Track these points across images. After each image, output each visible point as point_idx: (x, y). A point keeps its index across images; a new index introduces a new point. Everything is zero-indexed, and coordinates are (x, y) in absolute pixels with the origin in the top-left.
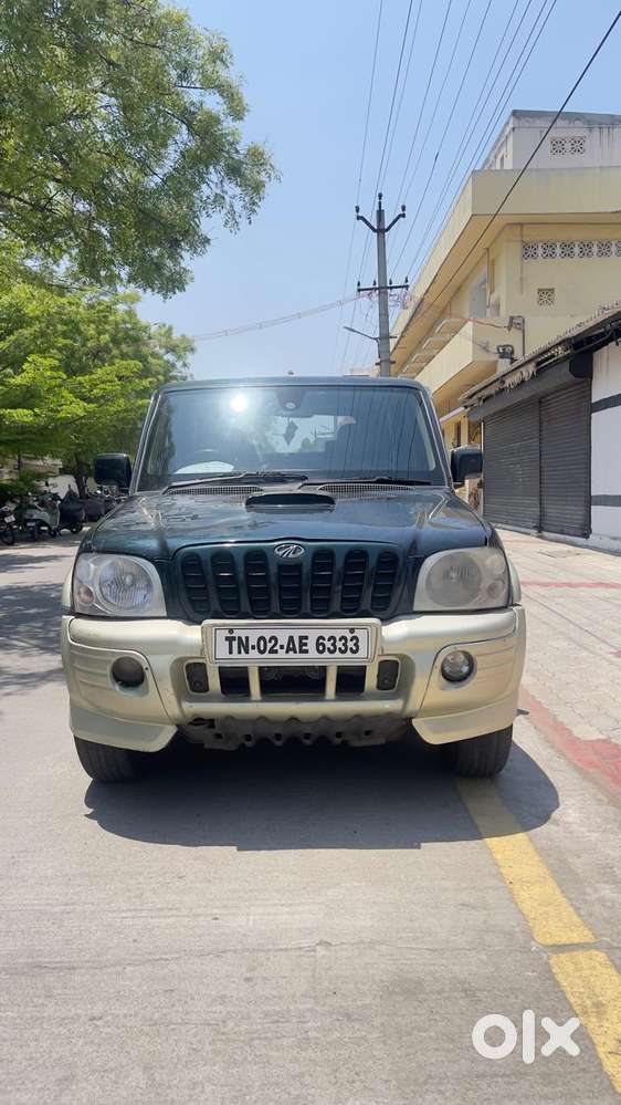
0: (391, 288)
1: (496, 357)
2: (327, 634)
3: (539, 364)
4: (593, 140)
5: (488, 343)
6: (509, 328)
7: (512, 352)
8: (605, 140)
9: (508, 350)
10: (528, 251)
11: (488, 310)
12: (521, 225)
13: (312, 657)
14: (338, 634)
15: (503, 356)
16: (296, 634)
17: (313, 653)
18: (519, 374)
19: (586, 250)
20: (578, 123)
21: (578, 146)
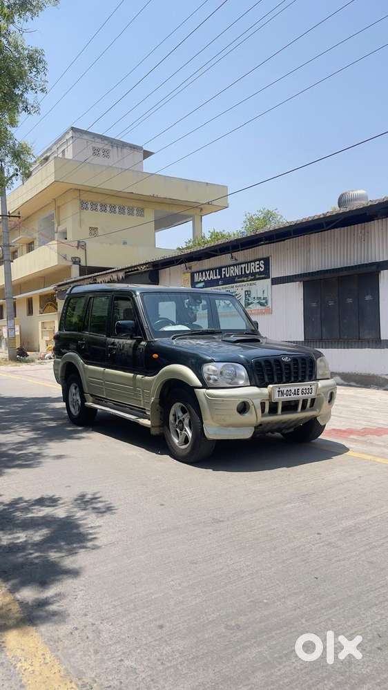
0: (9, 216)
1: (70, 263)
2: (304, 387)
3: (126, 273)
4: (114, 152)
5: (66, 255)
6: (78, 247)
7: (80, 262)
8: (120, 154)
9: (77, 260)
10: (83, 205)
11: (56, 234)
12: (80, 190)
13: (293, 397)
14: (307, 387)
15: (74, 263)
16: (296, 388)
17: (300, 395)
18: (109, 277)
19: (122, 210)
20: (106, 142)
21: (106, 154)
